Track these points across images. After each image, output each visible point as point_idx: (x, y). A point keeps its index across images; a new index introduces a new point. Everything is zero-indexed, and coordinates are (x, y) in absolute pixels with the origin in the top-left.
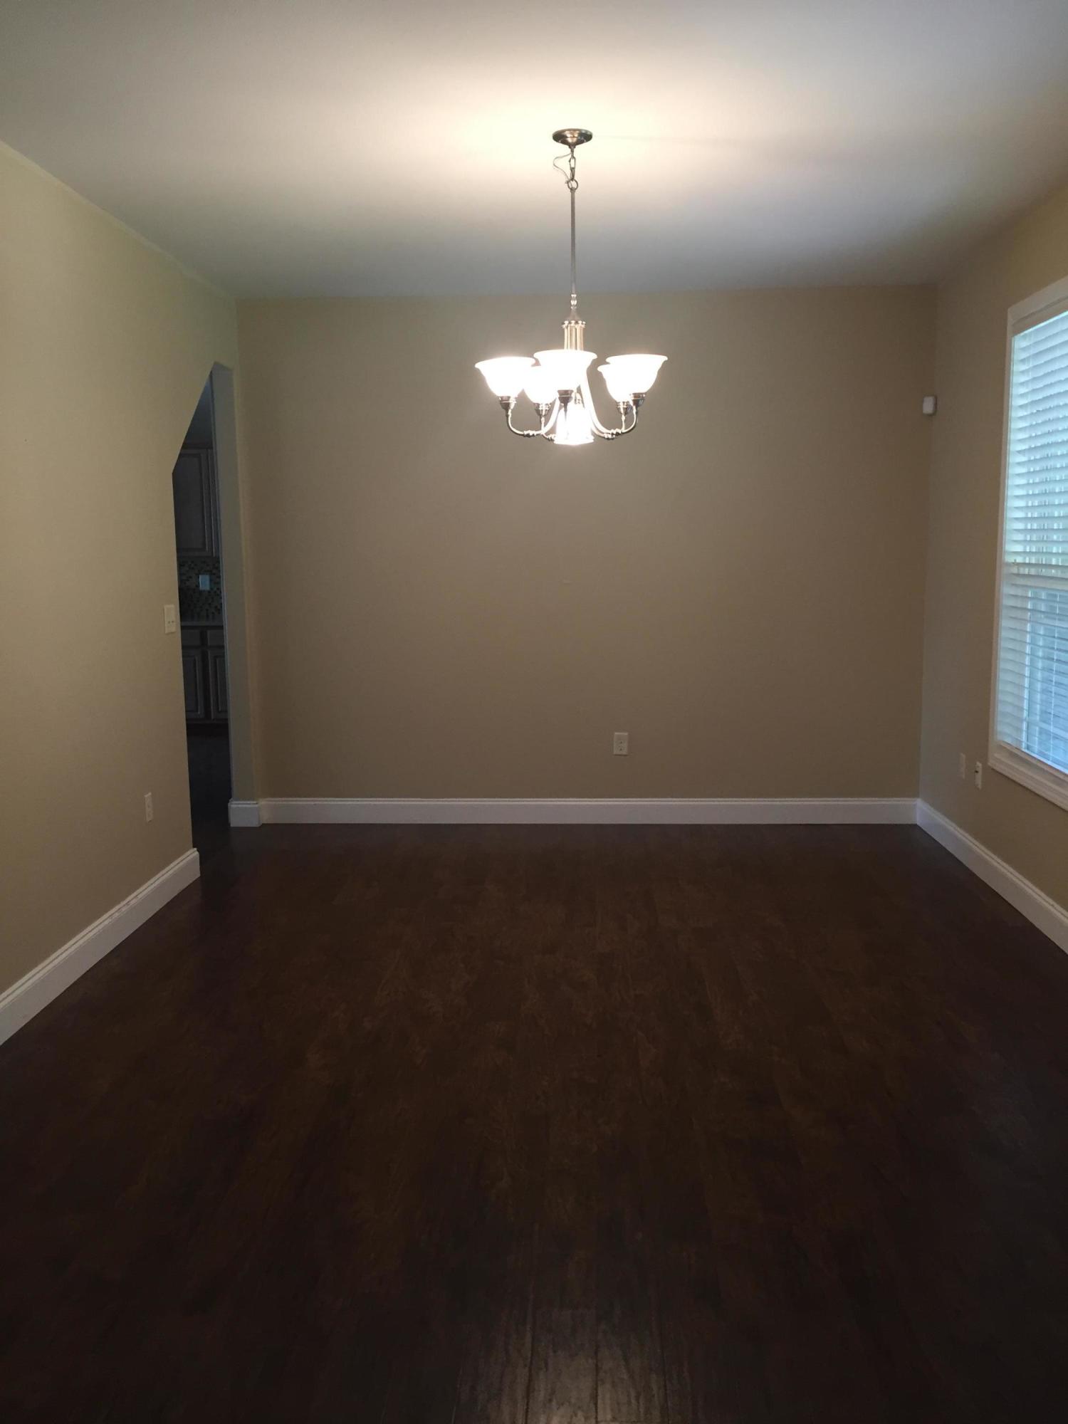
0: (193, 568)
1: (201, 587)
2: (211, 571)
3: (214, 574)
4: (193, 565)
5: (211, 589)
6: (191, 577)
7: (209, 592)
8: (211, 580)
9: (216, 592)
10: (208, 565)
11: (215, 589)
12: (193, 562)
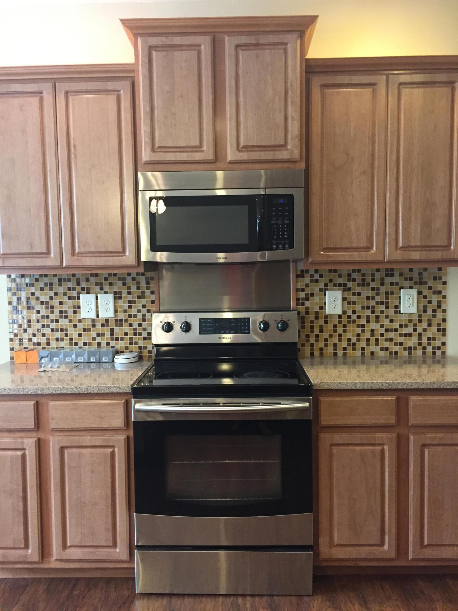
0: (317, 281)
1: (329, 310)
2: (345, 285)
3: (350, 289)
4: (317, 276)
5: (344, 312)
6: (312, 295)
7: (340, 317)
8: (344, 299)
9: (349, 317)
10: (340, 276)
11: (349, 313)
12: (316, 271)
